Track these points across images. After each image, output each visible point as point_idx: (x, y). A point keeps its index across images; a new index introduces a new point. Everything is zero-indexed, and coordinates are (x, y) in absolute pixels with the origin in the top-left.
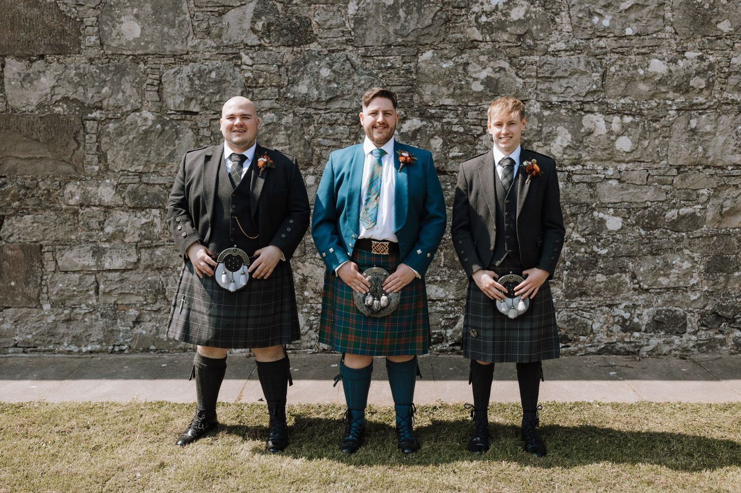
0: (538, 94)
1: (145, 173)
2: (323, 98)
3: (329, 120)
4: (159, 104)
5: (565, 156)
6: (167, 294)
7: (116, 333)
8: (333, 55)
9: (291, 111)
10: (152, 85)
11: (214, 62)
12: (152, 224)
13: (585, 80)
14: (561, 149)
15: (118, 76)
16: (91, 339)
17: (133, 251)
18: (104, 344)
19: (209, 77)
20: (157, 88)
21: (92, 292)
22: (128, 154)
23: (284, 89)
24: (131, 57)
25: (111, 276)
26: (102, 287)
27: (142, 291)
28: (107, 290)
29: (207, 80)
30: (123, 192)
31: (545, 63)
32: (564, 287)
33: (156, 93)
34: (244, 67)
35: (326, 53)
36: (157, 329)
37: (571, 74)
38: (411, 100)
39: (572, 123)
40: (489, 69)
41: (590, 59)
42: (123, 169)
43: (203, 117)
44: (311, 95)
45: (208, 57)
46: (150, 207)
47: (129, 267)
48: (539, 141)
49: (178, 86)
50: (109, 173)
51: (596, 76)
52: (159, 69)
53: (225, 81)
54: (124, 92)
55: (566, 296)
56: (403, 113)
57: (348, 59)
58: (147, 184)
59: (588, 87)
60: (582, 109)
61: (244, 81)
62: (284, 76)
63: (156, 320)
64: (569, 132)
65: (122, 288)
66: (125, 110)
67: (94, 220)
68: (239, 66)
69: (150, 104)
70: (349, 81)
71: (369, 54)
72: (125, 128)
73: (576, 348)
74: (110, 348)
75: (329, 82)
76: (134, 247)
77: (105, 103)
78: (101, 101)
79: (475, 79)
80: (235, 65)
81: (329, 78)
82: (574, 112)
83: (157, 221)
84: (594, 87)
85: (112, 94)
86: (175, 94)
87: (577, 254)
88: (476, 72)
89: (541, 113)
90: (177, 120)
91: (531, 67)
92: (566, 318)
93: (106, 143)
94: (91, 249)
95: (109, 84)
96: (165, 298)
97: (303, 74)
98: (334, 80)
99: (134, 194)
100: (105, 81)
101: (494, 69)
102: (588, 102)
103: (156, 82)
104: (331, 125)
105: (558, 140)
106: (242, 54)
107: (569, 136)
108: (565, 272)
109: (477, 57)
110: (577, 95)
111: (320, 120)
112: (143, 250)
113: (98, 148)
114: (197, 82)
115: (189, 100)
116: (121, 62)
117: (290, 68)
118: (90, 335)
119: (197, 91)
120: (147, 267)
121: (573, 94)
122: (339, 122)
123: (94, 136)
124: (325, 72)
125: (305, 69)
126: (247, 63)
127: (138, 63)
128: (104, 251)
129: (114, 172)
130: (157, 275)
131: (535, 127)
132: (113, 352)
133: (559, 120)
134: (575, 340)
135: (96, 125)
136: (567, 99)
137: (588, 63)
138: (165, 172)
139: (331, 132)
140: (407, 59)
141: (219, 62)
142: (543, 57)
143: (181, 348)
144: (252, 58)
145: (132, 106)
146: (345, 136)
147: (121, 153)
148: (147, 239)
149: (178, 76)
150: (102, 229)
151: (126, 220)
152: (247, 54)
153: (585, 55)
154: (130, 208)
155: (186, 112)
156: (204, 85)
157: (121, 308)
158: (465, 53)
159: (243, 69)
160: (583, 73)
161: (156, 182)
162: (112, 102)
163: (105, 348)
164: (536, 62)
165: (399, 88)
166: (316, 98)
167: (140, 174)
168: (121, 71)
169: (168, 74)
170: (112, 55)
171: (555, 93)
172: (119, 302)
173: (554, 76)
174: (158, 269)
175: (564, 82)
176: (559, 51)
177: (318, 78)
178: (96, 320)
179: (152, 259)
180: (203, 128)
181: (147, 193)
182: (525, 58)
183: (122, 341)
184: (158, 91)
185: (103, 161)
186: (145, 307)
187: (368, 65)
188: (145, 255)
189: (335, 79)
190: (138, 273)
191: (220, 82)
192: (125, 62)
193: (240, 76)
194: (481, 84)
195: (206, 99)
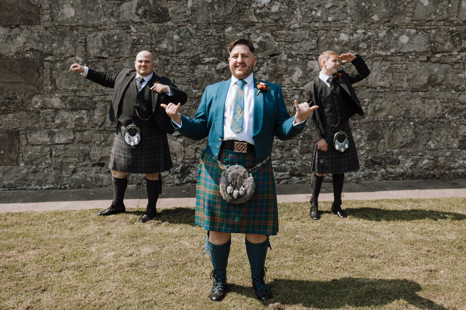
0: (285, 50)
1: (78, 90)
2: (175, 51)
3: (178, 62)
4: (85, 53)
5: (299, 82)
6: (91, 156)
7: (62, 178)
8: (180, 28)
9: (158, 57)
10: (81, 42)
11: (116, 31)
12: (82, 118)
13: (309, 43)
14: (297, 78)
15: (62, 37)
16: (48, 182)
17: (71, 133)
18: (55, 184)
19: (113, 39)
20: (84, 44)
21: (48, 156)
22: (68, 80)
23: (154, 46)
24: (69, 27)
25: (59, 147)
26: (54, 153)
27: (77, 155)
28: (57, 155)
29: (112, 40)
30: (65, 101)
31: (289, 34)
32: (299, 149)
33: (83, 47)
34: (132, 34)
35: (176, 27)
36: (85, 175)
37: (302, 40)
38: (221, 52)
39: (303, 65)
40: (261, 37)
41: (311, 33)
42: (65, 88)
43: (110, 60)
44: (169, 49)
45: (112, 28)
46: (81, 109)
47: (69, 142)
48: (286, 74)
49: (95, 43)
50: (57, 90)
51: (314, 41)
52: (85, 34)
53: (122, 41)
54: (65, 46)
55: (301, 153)
56: (217, 59)
57: (188, 30)
58: (79, 96)
59: (310, 47)
60: (307, 58)
61: (132, 41)
62: (154, 39)
63: (85, 170)
64: (301, 70)
65: (65, 153)
66: (66, 56)
67: (49, 117)
68: (129, 33)
69: (80, 53)
70: (189, 42)
71: (199, 28)
72: (66, 66)
73: (306, 180)
74: (59, 186)
75: (178, 42)
76: (72, 131)
77: (55, 52)
78: (52, 51)
79: (254, 42)
80: (128, 32)
81: (178, 40)
82: (303, 60)
83: (85, 116)
84: (313, 47)
85: (59, 47)
86: (94, 48)
87: (306, 132)
88: (254, 38)
89: (287, 60)
90: (95, 62)
91: (282, 36)
92: (300, 164)
93: (55, 74)
94: (48, 132)
95: (57, 42)
96: (90, 158)
97: (164, 38)
98: (181, 42)
99: (72, 102)
100: (54, 40)
101: (263, 37)
102: (310, 55)
103: (83, 41)
104: (179, 65)
105: (296, 73)
106: (131, 26)
107: (301, 72)
108: (300, 141)
109: (255, 30)
110: (305, 51)
111: (174, 62)
112: (77, 133)
113: (51, 77)
114: (106, 41)
115: (102, 51)
116: (64, 29)
117: (157, 34)
118: (47, 180)
119: (106, 46)
120: (79, 142)
121: (303, 50)
122: (184, 63)
123: (49, 70)
124: (176, 37)
125: (165, 35)
126: (134, 31)
127: (73, 31)
128: (55, 133)
129: (60, 90)
130: (85, 146)
131: (284, 67)
132: (60, 188)
133: (296, 64)
134: (305, 176)
135: (50, 64)
136: (300, 53)
137: (310, 35)
138: (89, 90)
139: (179, 69)
140: (219, 31)
141: (118, 30)
142: (288, 31)
143: (99, 186)
144: (136, 29)
145: (70, 53)
146: (187, 71)
147: (64, 79)
148: (79, 127)
149: (96, 38)
150: (54, 121)
151: (67, 116)
152: (134, 27)
153: (308, 31)
154: (69, 109)
155: (100, 58)
156: (110, 43)
157: (65, 164)
158: (249, 28)
159: (131, 35)
160: (308, 40)
161: (84, 95)
162: (58, 51)
163: (56, 186)
164: (284, 34)
165: (215, 46)
166: (171, 51)
167: (75, 91)
168: (63, 35)
169: (90, 37)
170: (58, 25)
171: (294, 50)
172: (64, 161)
173: (294, 41)
174: (85, 143)
175: (298, 44)
176: (296, 28)
177: (172, 40)
178: (51, 171)
179: (82, 138)
180: (110, 66)
181: (79, 102)
182: (279, 31)
183: (65, 182)
184: (84, 46)
185: (54, 84)
186: (78, 164)
187: (198, 34)
188: (78, 135)
189: (181, 41)
190: (74, 145)
191: (119, 41)
192: (66, 30)
193: (130, 38)
194: (257, 44)
195: (112, 51)
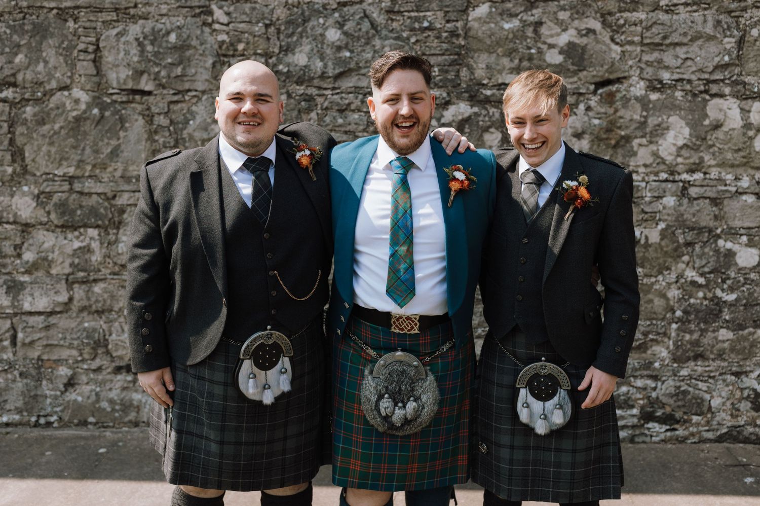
0: (642, 69)
1: (78, 177)
2: (331, 72)
3: (338, 104)
4: (96, 79)
5: (680, 160)
6: (110, 347)
7: (40, 399)
8: (345, 9)
9: (284, 91)
10: (85, 51)
11: (174, 19)
12: (88, 250)
13: (713, 48)
14: (674, 149)
15: (37, 38)
16: (8, 407)
17: (62, 286)
18: (25, 414)
19: (167, 41)
20: (92, 56)
21: (6, 343)
22: (53, 150)
23: (274, 59)
24: (55, 11)
25: (32, 320)
26: (20, 335)
27: (76, 343)
28: (27, 341)
29: (164, 45)
30: (47, 203)
31: (655, 23)
32: (671, 347)
33: (91, 64)
34: (216, 26)
35: (335, 6)
36: (97, 394)
37: (693, 40)
38: (457, 76)
39: (692, 111)
40: (572, 32)
41: (722, 17)
42: (47, 171)
43: (159, 98)
44: (312, 67)
45: (164, 11)
46: (86, 226)
47: (58, 309)
48: (642, 137)
49: (122, 54)
50: (28, 177)
51: (730, 43)
52: (95, 28)
53: (189, 47)
54: (46, 62)
55: (675, 360)
56: (445, 95)
57: (366, 16)
58: (81, 193)
59: (717, 59)
60: (706, 92)
61: (216, 46)
62: (274, 39)
63: (96, 382)
64: (687, 124)
65: (48, 338)
66: (48, 87)
67: (7, 243)
68: (210, 25)
69: (83, 79)
70: (368, 48)
71: (396, 9)
72: (48, 114)
73: (686, 433)
74: (33, 419)
75: (339, 49)
76: (63, 282)
77: (20, 77)
78: (14, 75)
79: (551, 46)
80: (205, 24)
81: (338, 43)
82: (695, 95)
83: (95, 245)
84: (727, 58)
85: (29, 64)
86: (118, 66)
87: (692, 301)
88: (552, 36)
89: (647, 96)
90: (122, 102)
91: (633, 28)
92: (672, 390)
93: (22, 134)
94: (5, 283)
95: (24, 49)
96: (108, 353)
97: (301, 37)
98: (346, 47)
99: (62, 207)
100: (19, 46)
101: (579, 31)
102: (715, 82)
103: (91, 48)
104: (341, 111)
105: (670, 135)
106: (214, 7)
107: (687, 131)
108: (674, 326)
109: (555, 13)
110: (701, 70)
111: (326, 104)
112: (76, 286)
113: (12, 142)
114: (149, 48)
115: (138, 74)
116: (42, 18)
117: (283, 28)
118: (6, 401)
119: (150, 61)
120: (83, 309)
121: (694, 69)
122: (353, 107)
123: (5, 125)
124: (333, 35)
125: (304, 31)
126: (221, 21)
127: (66, 21)
128: (21, 287)
129: (35, 175)
130: (96, 321)
131: (637, 117)
132: (37, 425)
133: (673, 107)
134: (685, 421)
135: (7, 109)
136: (685, 76)
137: (719, 22)
138: (105, 177)
139: (340, 121)
140: (452, 16)
141: (180, 19)
142: (651, 14)
143: (130, 421)
144: (228, 14)
145: (58, 81)
146: (361, 128)
147: (44, 149)
148: (82, 270)
149: (123, 39)
150: (19, 256)
151: (51, 243)
152: (221, 8)
153: (713, 11)
154: (57, 226)
155: (135, 92)
156: (159, 52)
157: (47, 364)
158: (537, 7)
159: (215, 30)
160: (710, 38)
161: (93, 191)
162: (29, 76)
163: (26, 419)
164: (641, 22)
165: (440, 59)
166: (319, 73)
167: (71, 179)
168: (41, 32)
169: (108, 37)
170: (29, 7)
171: (667, 68)
172: (45, 357)
173: (668, 41)
174: (97, 312)
175: (681, 52)
176: (675, 5)
177: (323, 43)
178: (14, 381)
179: (89, 299)
180: (159, 114)
181: (81, 207)
182: (626, 15)
183: (49, 410)
184: (94, 61)
185: (19, 159)
186: (80, 365)
187: (395, 25)
188: (79, 292)
189: (347, 44)
190: (70, 317)
191: (182, 47)
192: (47, 18)
193: (210, 39)
194: (560, 53)
195: (163, 73)
